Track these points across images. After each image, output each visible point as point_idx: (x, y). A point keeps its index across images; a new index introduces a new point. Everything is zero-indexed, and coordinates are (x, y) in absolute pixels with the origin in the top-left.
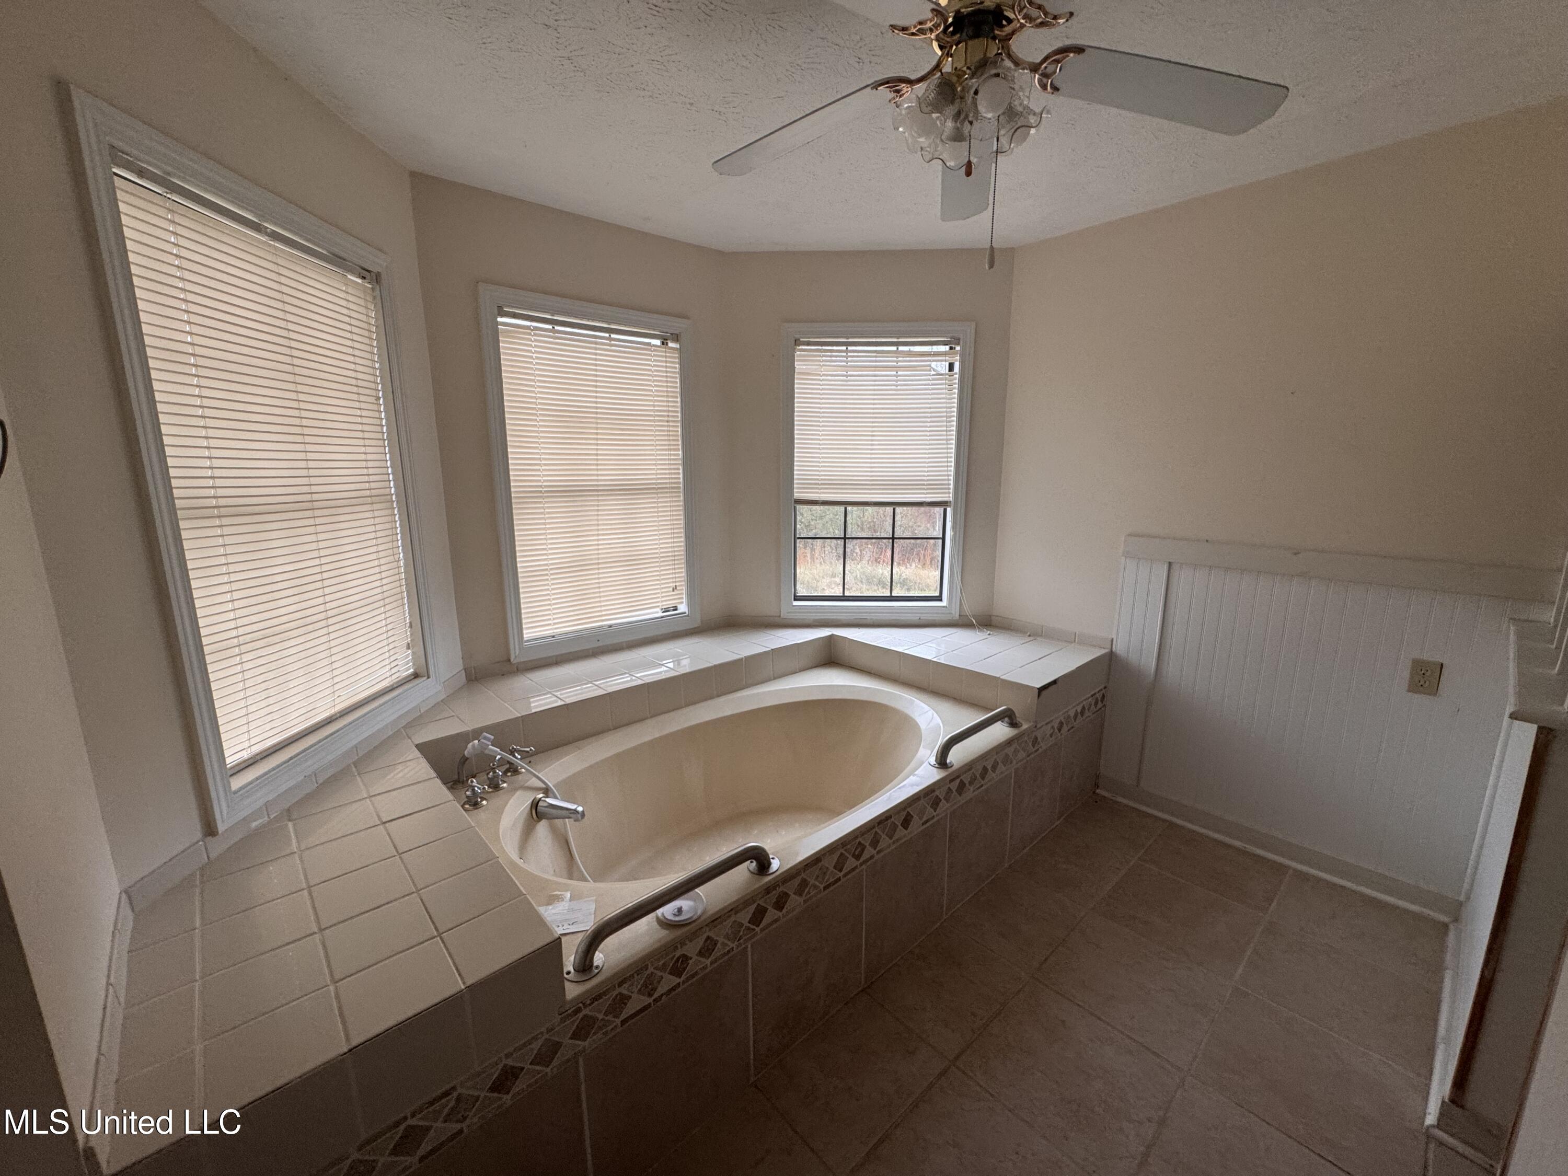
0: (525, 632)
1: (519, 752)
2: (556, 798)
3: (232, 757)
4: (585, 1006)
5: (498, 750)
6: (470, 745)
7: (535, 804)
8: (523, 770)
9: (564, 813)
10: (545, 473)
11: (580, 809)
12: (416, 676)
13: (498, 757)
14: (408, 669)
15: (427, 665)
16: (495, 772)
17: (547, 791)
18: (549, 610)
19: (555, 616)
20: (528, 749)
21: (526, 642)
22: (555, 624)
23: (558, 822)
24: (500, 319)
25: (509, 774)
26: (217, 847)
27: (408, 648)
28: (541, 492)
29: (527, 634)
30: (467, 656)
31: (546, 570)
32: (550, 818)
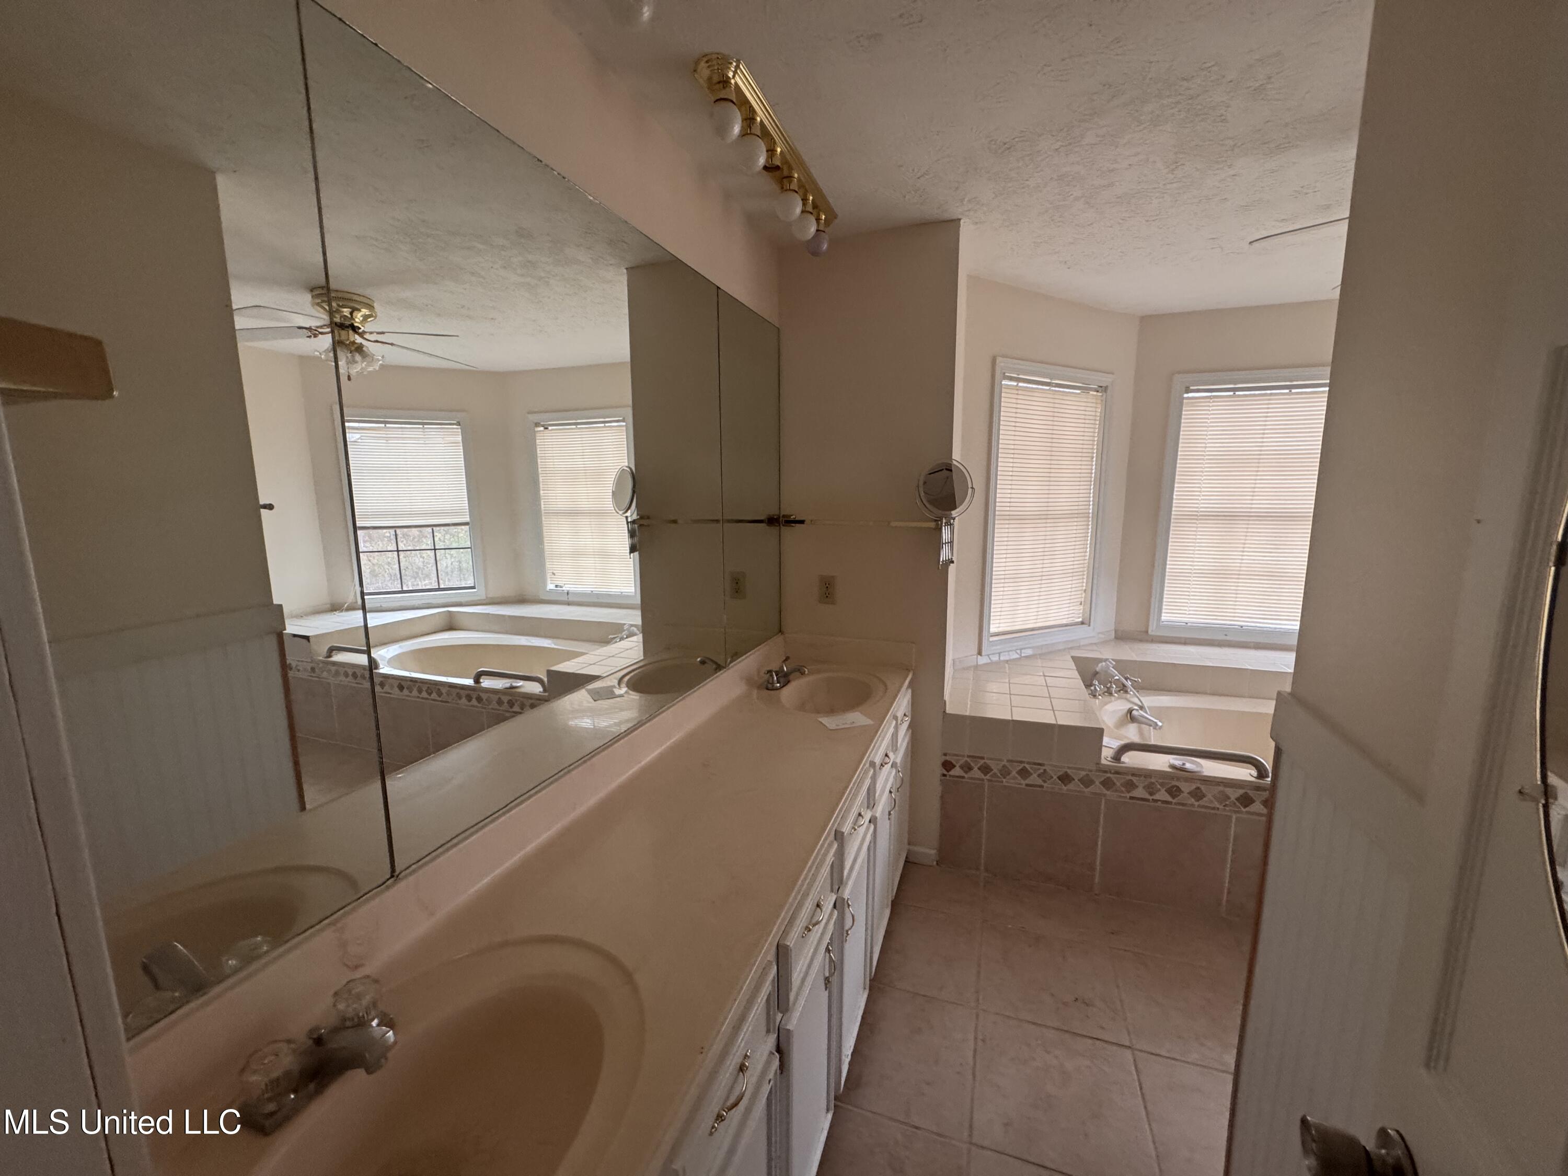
0: (1163, 615)
1: (1130, 679)
2: (1146, 713)
3: (993, 629)
4: (1111, 773)
5: (1116, 672)
6: (1100, 665)
7: (1130, 711)
8: (1131, 693)
9: (1151, 723)
10: (1202, 501)
11: (1160, 724)
12: (1082, 623)
13: (1117, 678)
14: (1079, 618)
15: (1090, 619)
16: (1111, 684)
17: (1142, 708)
18: (1187, 603)
19: (1191, 609)
20: (1136, 680)
21: (1163, 622)
22: (1189, 614)
23: (1143, 726)
24: (1186, 395)
25: (1122, 692)
26: (982, 660)
27: (1081, 604)
28: (1197, 515)
29: (1165, 617)
30: (1118, 622)
31: (1191, 573)
32: (1140, 722)
